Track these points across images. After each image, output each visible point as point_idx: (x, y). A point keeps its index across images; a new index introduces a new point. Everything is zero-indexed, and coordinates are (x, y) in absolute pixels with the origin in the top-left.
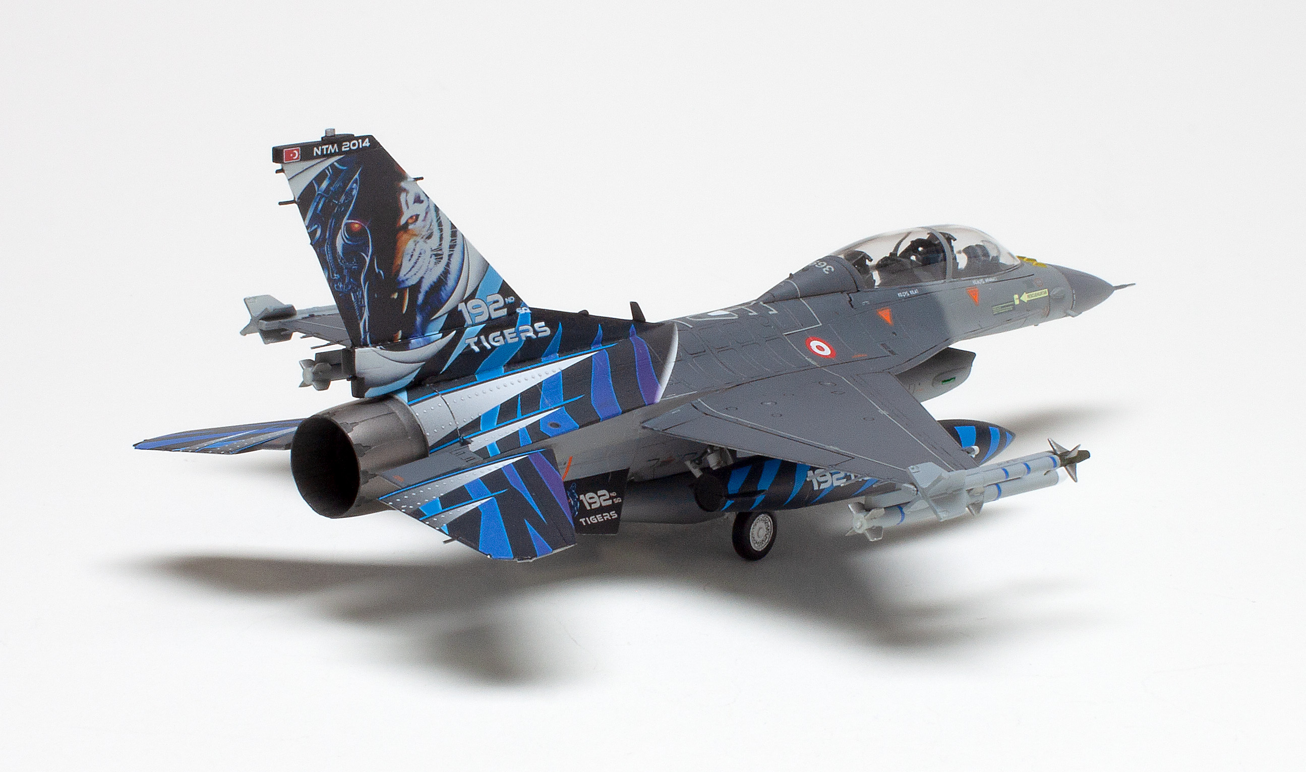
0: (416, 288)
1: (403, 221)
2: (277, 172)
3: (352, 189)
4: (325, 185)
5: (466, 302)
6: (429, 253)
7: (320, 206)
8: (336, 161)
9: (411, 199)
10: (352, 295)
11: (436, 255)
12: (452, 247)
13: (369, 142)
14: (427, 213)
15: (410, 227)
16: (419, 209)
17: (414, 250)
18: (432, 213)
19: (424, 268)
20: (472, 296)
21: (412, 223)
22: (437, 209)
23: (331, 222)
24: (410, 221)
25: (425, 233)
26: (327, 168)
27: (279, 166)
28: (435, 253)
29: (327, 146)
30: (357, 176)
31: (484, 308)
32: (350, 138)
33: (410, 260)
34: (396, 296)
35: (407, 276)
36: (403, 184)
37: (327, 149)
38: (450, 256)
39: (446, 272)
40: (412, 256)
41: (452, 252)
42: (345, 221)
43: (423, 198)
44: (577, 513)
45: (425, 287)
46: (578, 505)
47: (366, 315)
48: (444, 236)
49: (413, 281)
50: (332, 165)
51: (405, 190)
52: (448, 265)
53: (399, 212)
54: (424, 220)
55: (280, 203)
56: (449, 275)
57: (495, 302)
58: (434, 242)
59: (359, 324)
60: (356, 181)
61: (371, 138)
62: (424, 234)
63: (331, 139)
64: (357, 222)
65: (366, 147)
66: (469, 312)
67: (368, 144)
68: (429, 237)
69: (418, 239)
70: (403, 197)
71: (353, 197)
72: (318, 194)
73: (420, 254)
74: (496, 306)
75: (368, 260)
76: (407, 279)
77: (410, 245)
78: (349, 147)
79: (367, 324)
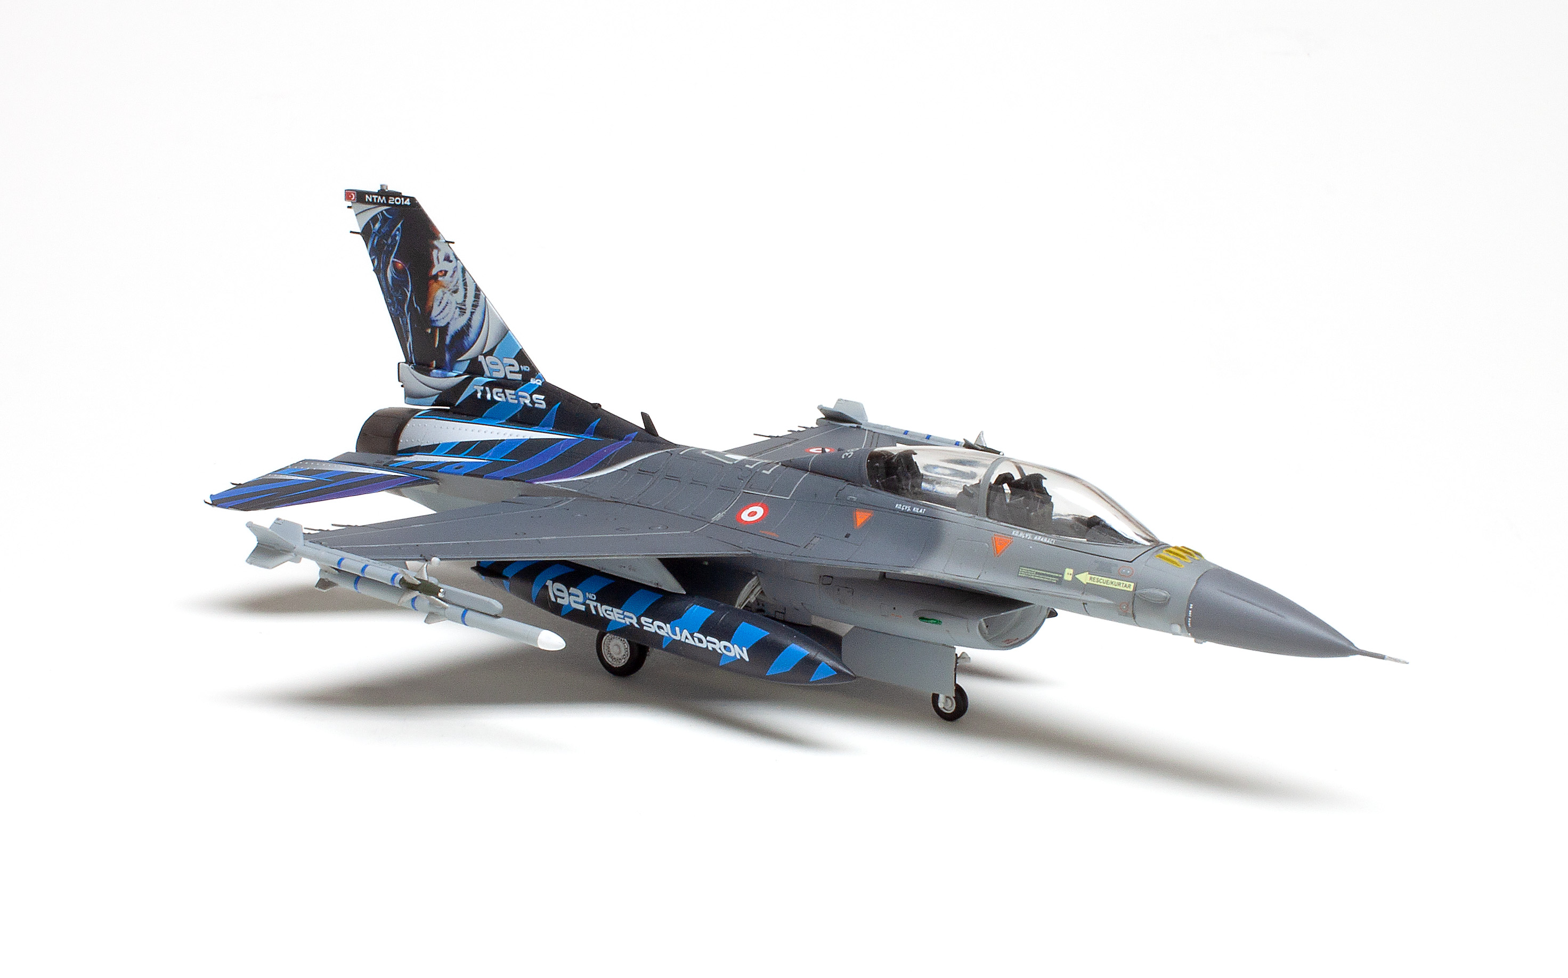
0: (444, 330)
1: (434, 272)
2: (349, 207)
3: (395, 235)
4: (377, 226)
5: (485, 355)
6: (454, 305)
7: (375, 241)
8: (385, 210)
9: (442, 258)
10: (400, 317)
11: (460, 308)
12: (475, 306)
13: (410, 201)
14: (454, 272)
15: (440, 279)
16: (448, 267)
17: (442, 298)
18: (460, 272)
19: (450, 316)
20: (490, 353)
21: (441, 276)
22: (464, 270)
23: (383, 257)
24: (440, 274)
25: (451, 287)
26: (378, 213)
27: (349, 204)
28: (460, 306)
29: (379, 196)
30: (399, 226)
31: (500, 367)
32: (398, 195)
33: (439, 306)
34: (429, 331)
35: (437, 318)
36: (436, 243)
37: (379, 198)
38: (472, 313)
39: (468, 325)
40: (440, 303)
41: (473, 311)
42: (392, 259)
43: (452, 258)
45: (452, 330)
47: (411, 339)
48: (468, 295)
49: (442, 323)
50: (382, 212)
51: (437, 248)
52: (470, 319)
53: (431, 265)
54: (451, 277)
55: (350, 232)
56: (470, 328)
57: (510, 365)
58: (459, 297)
59: (406, 344)
60: (398, 230)
61: (412, 199)
62: (451, 288)
63: (383, 192)
64: (400, 262)
65: (407, 205)
66: (488, 366)
67: (409, 204)
68: (455, 292)
69: (446, 290)
70: (435, 252)
71: (397, 241)
72: (374, 232)
73: (447, 303)
74: (512, 369)
75: (409, 295)
76: (437, 320)
77: (439, 293)
78: (394, 201)
79: (412, 346)
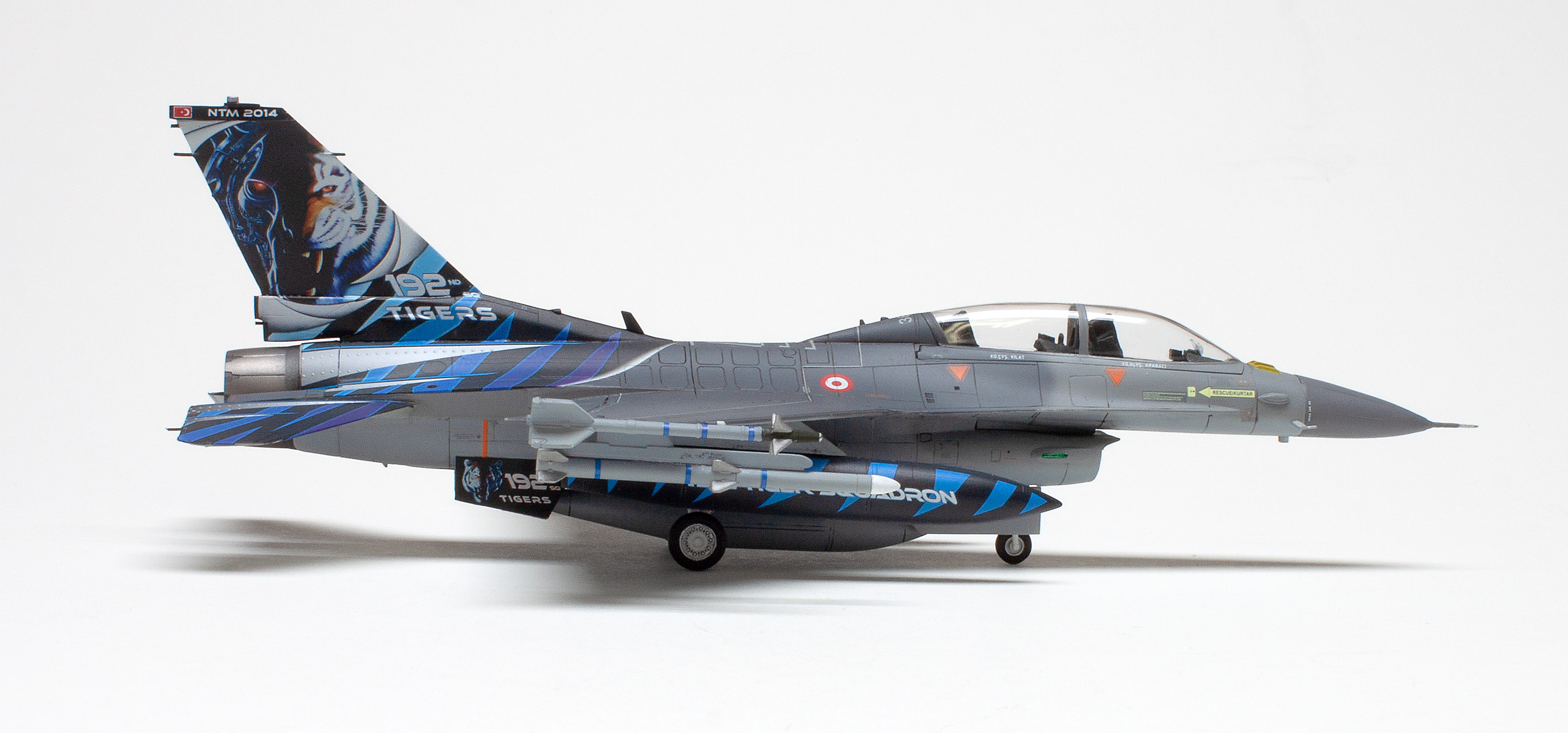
0: (331, 252)
1: (316, 188)
2: (173, 126)
3: (254, 152)
4: (224, 144)
5: (396, 274)
6: (348, 222)
7: (219, 162)
8: (237, 125)
9: (327, 170)
10: (257, 247)
11: (357, 226)
12: (379, 221)
13: (277, 113)
14: (347, 186)
15: (325, 195)
16: (339, 182)
17: (330, 217)
18: (355, 188)
19: (342, 235)
20: (404, 270)
21: (327, 192)
22: (361, 184)
23: (232, 178)
24: (325, 190)
25: (344, 203)
26: (226, 129)
27: (175, 122)
28: (357, 223)
29: (225, 110)
30: (261, 141)
31: (419, 283)
32: (254, 107)
33: (324, 225)
34: (307, 255)
35: (320, 240)
36: (317, 156)
37: (225, 113)
38: (375, 230)
39: (370, 243)
40: (326, 222)
41: (377, 226)
42: (247, 178)
43: (342, 171)
44: (497, 489)
45: (343, 251)
46: (501, 482)
47: (274, 267)
48: (368, 210)
49: (330, 245)
50: (232, 128)
51: (320, 161)
52: (372, 237)
53: (312, 180)
54: (343, 192)
55: (176, 154)
56: (373, 246)
57: (433, 281)
58: (356, 213)
59: (266, 275)
60: (259, 145)
61: (280, 111)
62: (342, 204)
63: (232, 105)
64: (261, 182)
65: (273, 117)
66: (399, 285)
67: (275, 115)
68: (350, 208)
69: (334, 207)
70: (317, 168)
71: (256, 159)
72: (216, 152)
73: (337, 221)
74: (435, 284)
75: (274, 218)
76: (321, 242)
77: (325, 212)
78: (253, 114)
79: (275, 276)
